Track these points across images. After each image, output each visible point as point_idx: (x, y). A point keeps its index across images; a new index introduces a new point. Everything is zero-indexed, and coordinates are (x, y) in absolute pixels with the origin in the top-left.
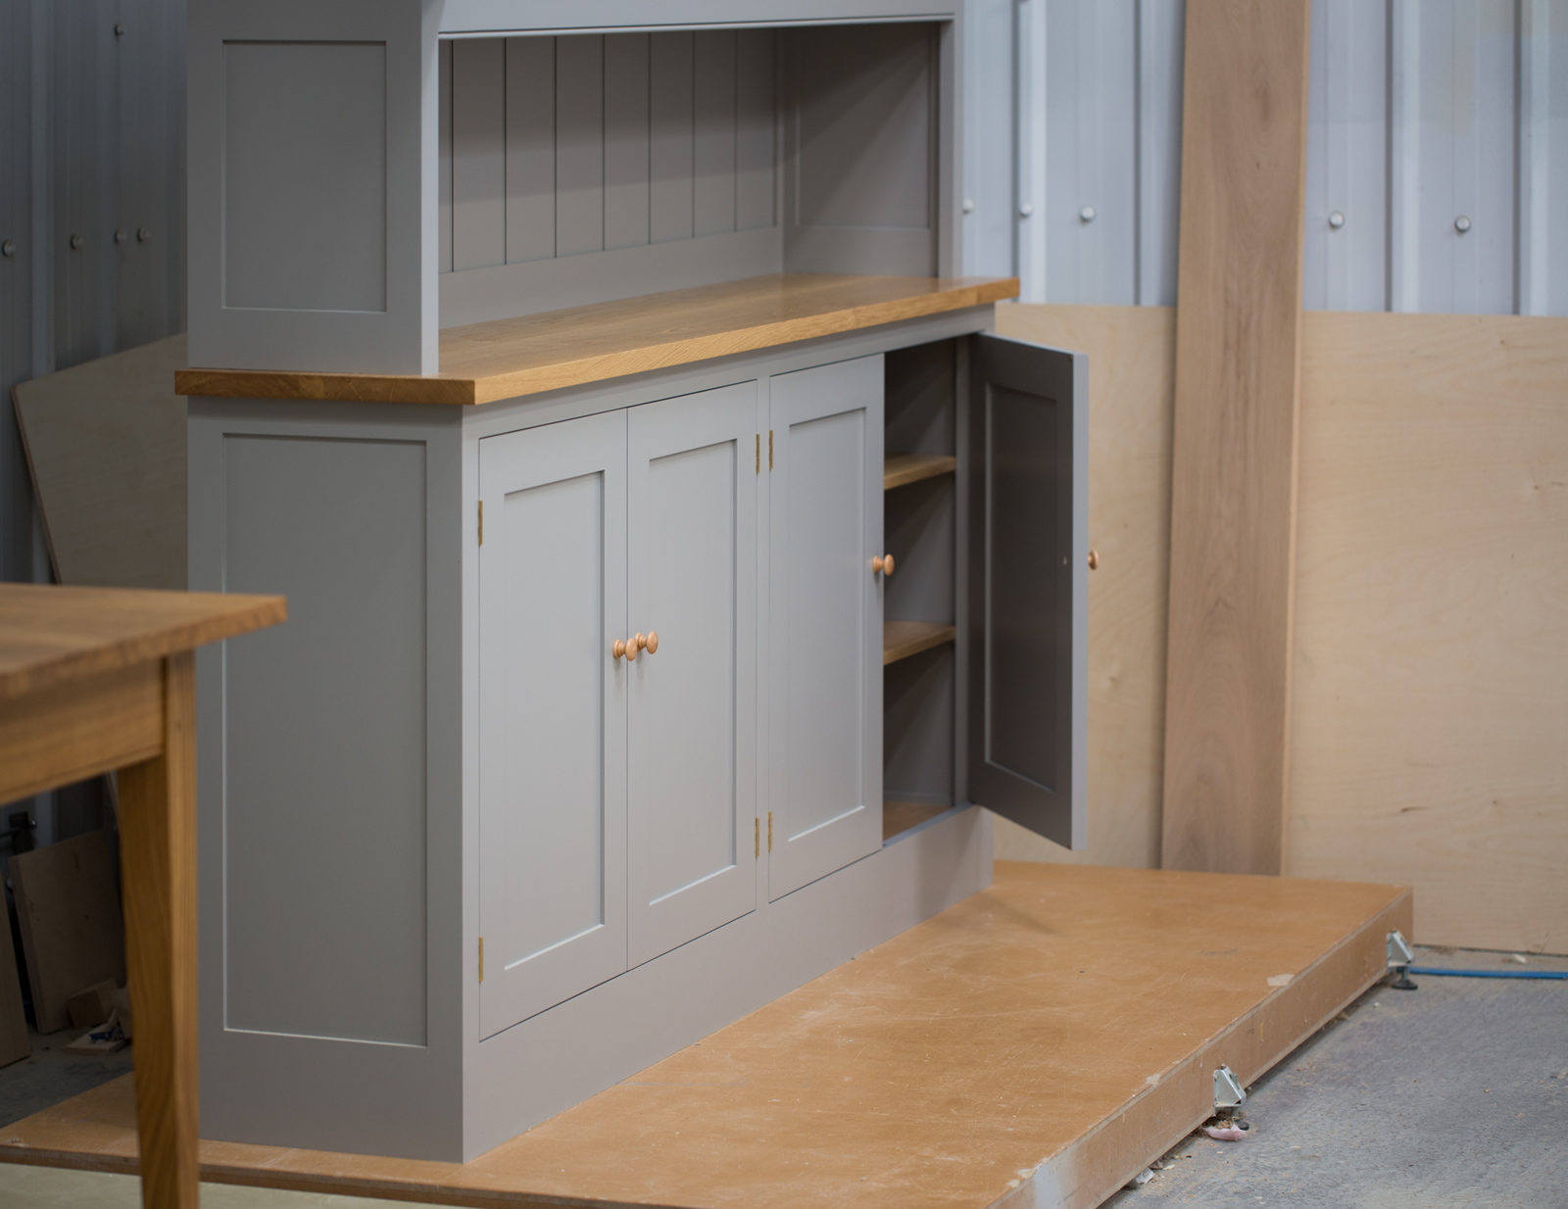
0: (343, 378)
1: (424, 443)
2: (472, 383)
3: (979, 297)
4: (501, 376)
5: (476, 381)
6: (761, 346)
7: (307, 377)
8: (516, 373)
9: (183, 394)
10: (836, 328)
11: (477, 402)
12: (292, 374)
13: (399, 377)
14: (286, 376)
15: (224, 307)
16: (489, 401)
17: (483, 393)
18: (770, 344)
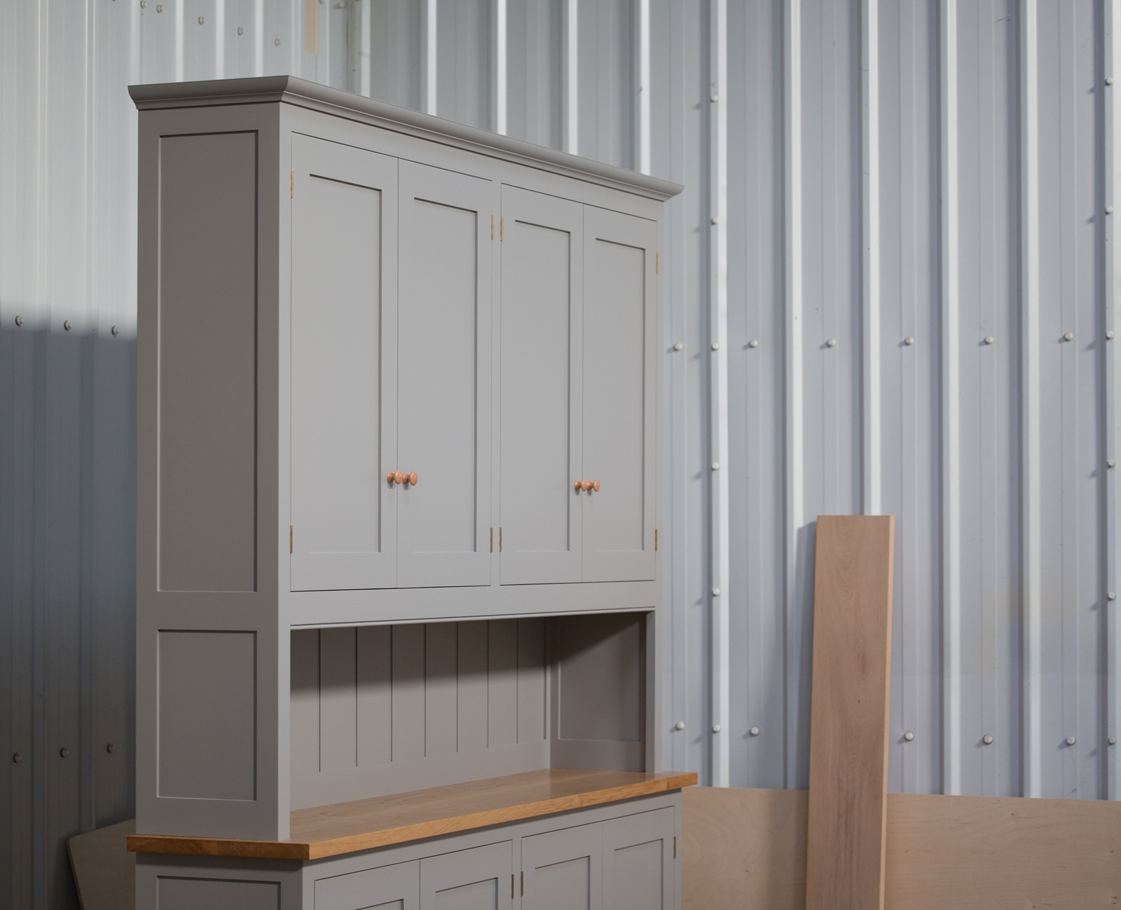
0: (229, 842)
1: (279, 883)
2: (308, 846)
3: (668, 785)
4: (328, 841)
5: (310, 845)
6: (513, 819)
7: (207, 841)
8: (338, 839)
9: (132, 851)
10: (566, 806)
11: (310, 858)
12: (197, 839)
13: (262, 842)
14: (194, 840)
15: (158, 796)
16: (320, 857)
17: (314, 853)
18: (519, 818)
